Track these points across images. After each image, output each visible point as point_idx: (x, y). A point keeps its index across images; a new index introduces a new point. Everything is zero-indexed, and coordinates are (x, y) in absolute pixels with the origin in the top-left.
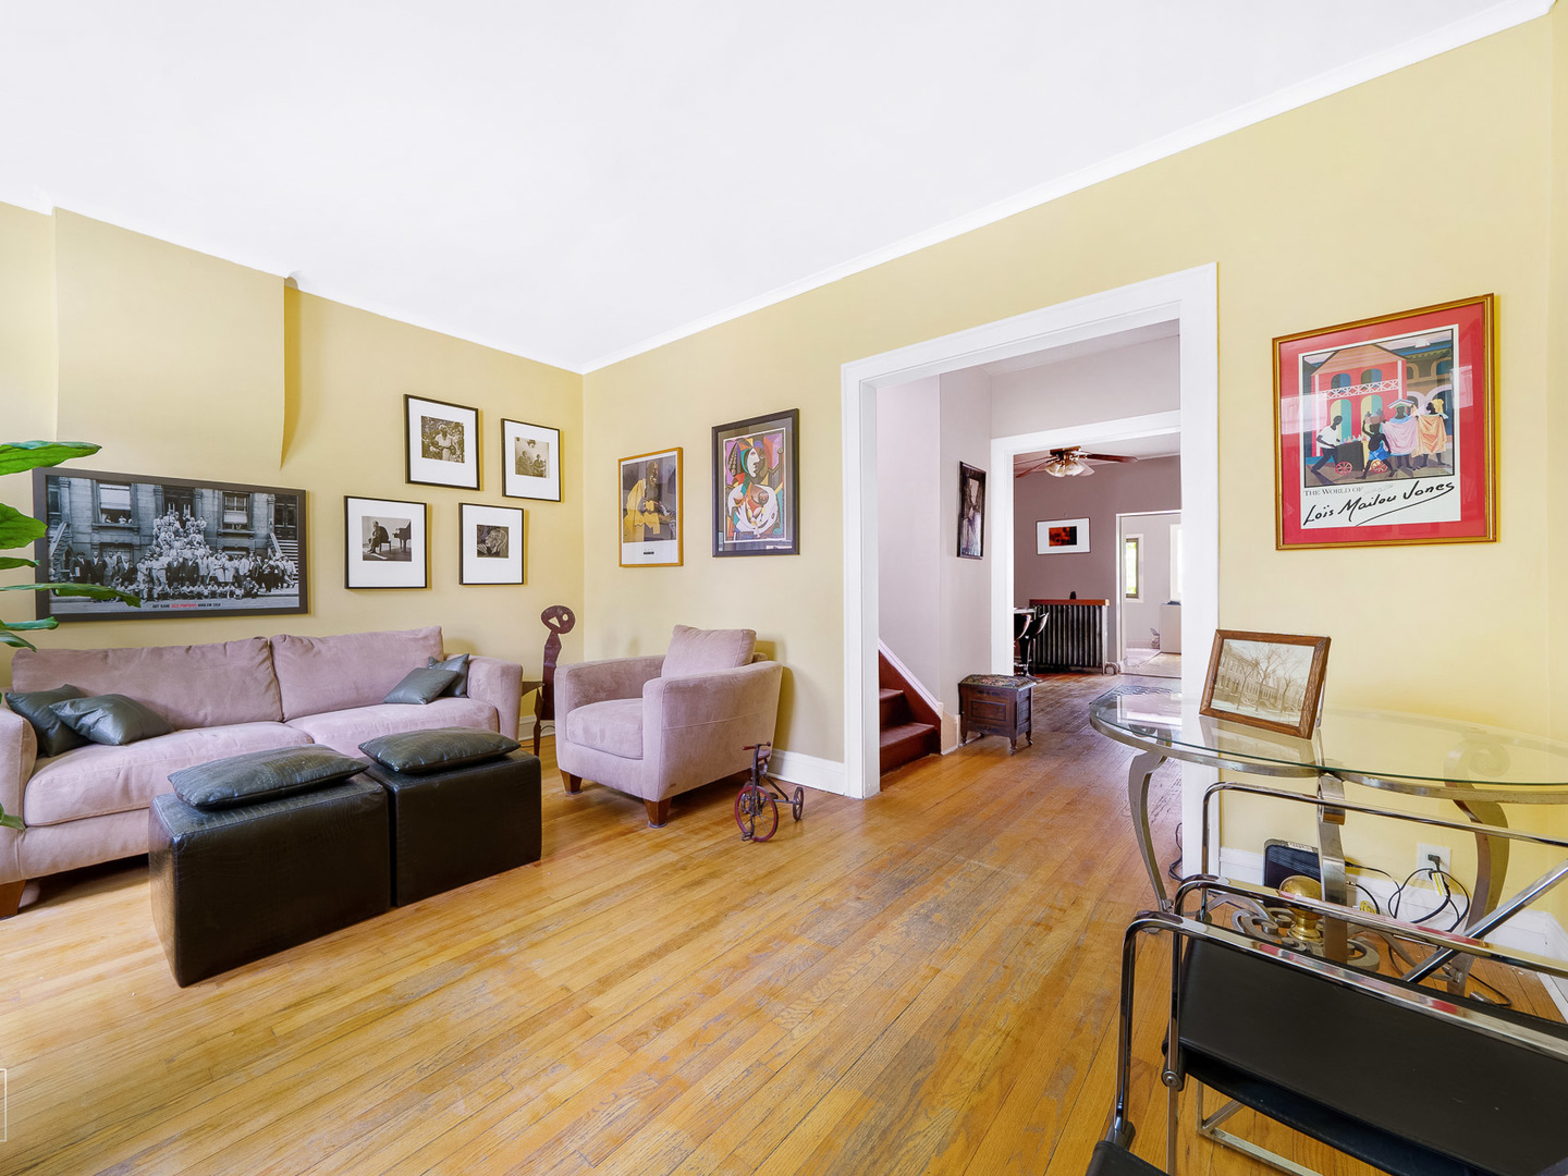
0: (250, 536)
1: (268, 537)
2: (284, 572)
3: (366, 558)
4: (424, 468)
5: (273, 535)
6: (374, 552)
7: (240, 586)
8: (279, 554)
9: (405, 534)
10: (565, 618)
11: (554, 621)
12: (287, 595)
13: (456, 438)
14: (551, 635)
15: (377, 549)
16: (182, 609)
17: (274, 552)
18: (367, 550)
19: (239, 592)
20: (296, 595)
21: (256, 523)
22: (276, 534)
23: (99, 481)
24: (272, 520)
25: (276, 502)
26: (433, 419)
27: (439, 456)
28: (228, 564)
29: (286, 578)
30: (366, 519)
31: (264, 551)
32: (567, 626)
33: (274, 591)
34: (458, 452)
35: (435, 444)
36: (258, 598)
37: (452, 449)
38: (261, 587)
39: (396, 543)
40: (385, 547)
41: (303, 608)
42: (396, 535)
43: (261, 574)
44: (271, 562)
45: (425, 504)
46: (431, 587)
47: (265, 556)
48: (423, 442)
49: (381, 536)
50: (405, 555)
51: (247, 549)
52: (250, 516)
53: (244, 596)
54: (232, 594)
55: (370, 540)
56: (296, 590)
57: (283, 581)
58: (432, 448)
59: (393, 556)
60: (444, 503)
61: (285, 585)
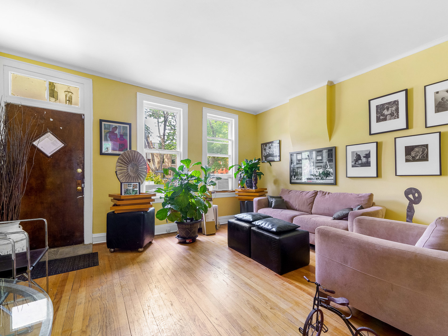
0: (322, 162)
1: (326, 162)
2: (330, 172)
3: (353, 166)
4: (377, 127)
5: (327, 161)
6: (356, 164)
7: (320, 177)
8: (329, 167)
9: (368, 156)
10: (416, 195)
11: (411, 196)
12: (330, 179)
13: (394, 109)
14: (409, 204)
15: (357, 163)
16: (309, 182)
17: (327, 166)
18: (353, 163)
19: (320, 178)
20: (333, 179)
21: (323, 159)
22: (328, 161)
23: (297, 154)
24: (327, 157)
25: (328, 151)
26: (382, 105)
27: (385, 119)
28: (318, 171)
29: (330, 174)
30: (353, 152)
31: (325, 167)
32: (418, 200)
33: (328, 178)
34: (395, 114)
35: (383, 115)
36: (324, 180)
37: (392, 115)
38: (324, 177)
39: (364, 160)
40: (360, 162)
41: (335, 183)
42: (364, 157)
43: (325, 173)
44: (327, 170)
45: (377, 143)
46: (381, 177)
47: (326, 168)
48: (377, 116)
49: (358, 157)
50: (368, 164)
51: (321, 166)
52: (322, 157)
53: (321, 179)
54: (319, 178)
55: (354, 160)
56: (332, 178)
57: (330, 175)
58: (381, 117)
59: (363, 165)
60: (387, 140)
61: (330, 176)
